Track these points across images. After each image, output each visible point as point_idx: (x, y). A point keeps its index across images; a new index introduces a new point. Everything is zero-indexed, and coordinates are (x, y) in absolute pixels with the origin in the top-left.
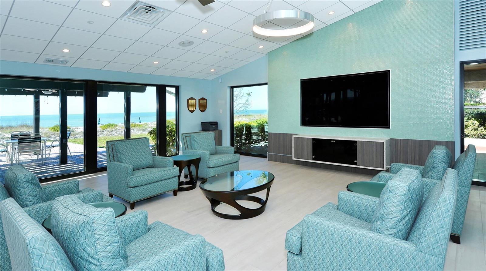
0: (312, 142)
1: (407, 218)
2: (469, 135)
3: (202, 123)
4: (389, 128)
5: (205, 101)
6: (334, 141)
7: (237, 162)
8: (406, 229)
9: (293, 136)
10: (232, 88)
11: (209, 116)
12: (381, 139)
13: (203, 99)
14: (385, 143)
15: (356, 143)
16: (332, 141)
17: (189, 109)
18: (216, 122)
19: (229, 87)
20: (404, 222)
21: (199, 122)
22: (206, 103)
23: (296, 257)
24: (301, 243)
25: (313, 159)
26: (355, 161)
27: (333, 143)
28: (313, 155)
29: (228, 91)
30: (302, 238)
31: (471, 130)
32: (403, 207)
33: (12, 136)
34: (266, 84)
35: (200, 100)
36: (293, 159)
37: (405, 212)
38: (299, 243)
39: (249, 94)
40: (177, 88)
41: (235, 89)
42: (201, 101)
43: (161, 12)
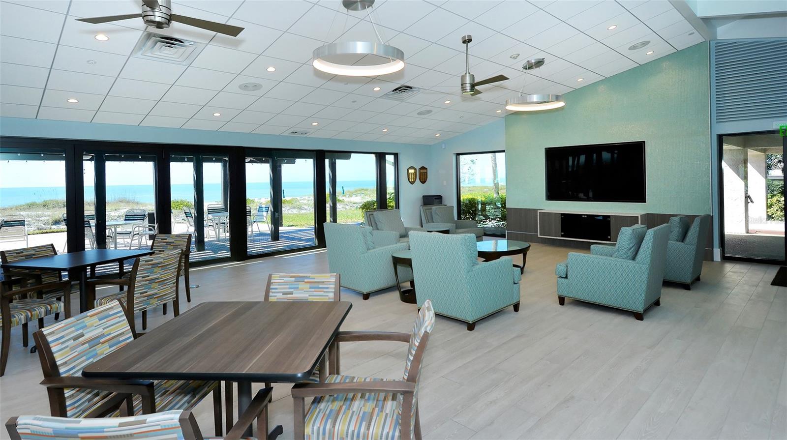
0: (560, 218)
1: (632, 249)
2: (773, 216)
3: (423, 196)
4: (645, 202)
5: (425, 171)
6: (586, 216)
7: (480, 237)
8: (632, 255)
9: (539, 211)
10: (458, 154)
11: (431, 188)
12: (637, 214)
13: (423, 168)
14: (639, 218)
15: (610, 218)
16: (583, 216)
17: (409, 180)
18: (440, 196)
19: (454, 154)
20: (630, 251)
21: (420, 195)
22: (427, 173)
23: (563, 280)
24: (567, 270)
25: (562, 236)
26: (609, 237)
27: (584, 218)
28: (562, 232)
29: (454, 158)
30: (567, 267)
31: (777, 210)
32: (629, 242)
33: (208, 210)
34: (503, 151)
35: (420, 169)
36: (539, 236)
37: (631, 245)
38: (565, 270)
39: (472, 161)
40: (396, 155)
41: (461, 156)
42: (422, 171)
43: (416, 91)
